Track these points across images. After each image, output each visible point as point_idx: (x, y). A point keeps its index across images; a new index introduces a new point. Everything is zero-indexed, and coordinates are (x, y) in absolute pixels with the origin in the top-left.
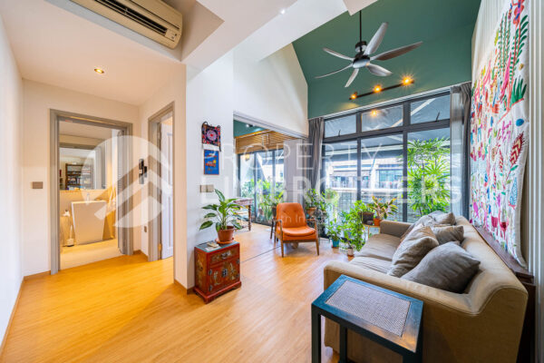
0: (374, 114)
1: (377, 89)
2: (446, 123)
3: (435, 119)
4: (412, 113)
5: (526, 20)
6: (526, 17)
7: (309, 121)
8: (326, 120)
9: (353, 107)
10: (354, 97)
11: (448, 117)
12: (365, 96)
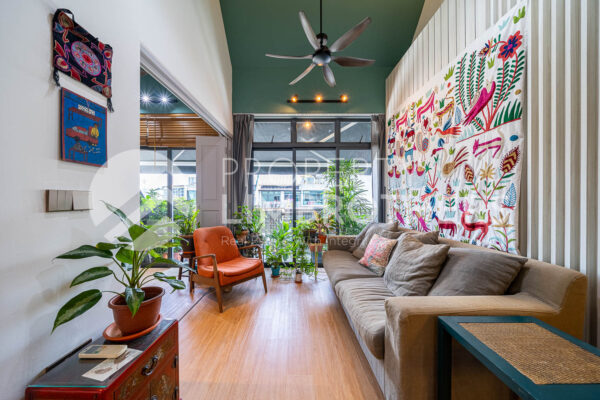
0: (308, 125)
1: (319, 99)
2: (368, 146)
3: (358, 141)
4: (342, 130)
5: (523, 54)
6: (522, 52)
7: (234, 117)
8: (256, 120)
9: (289, 112)
10: (294, 99)
11: (369, 140)
12: (306, 103)
